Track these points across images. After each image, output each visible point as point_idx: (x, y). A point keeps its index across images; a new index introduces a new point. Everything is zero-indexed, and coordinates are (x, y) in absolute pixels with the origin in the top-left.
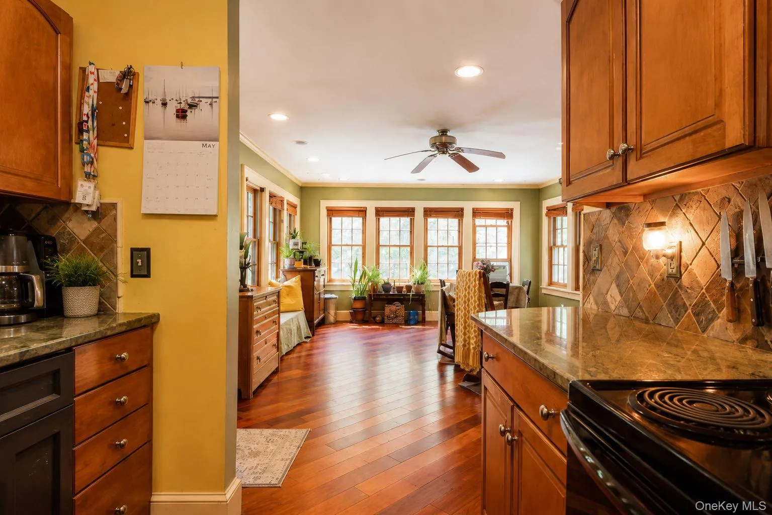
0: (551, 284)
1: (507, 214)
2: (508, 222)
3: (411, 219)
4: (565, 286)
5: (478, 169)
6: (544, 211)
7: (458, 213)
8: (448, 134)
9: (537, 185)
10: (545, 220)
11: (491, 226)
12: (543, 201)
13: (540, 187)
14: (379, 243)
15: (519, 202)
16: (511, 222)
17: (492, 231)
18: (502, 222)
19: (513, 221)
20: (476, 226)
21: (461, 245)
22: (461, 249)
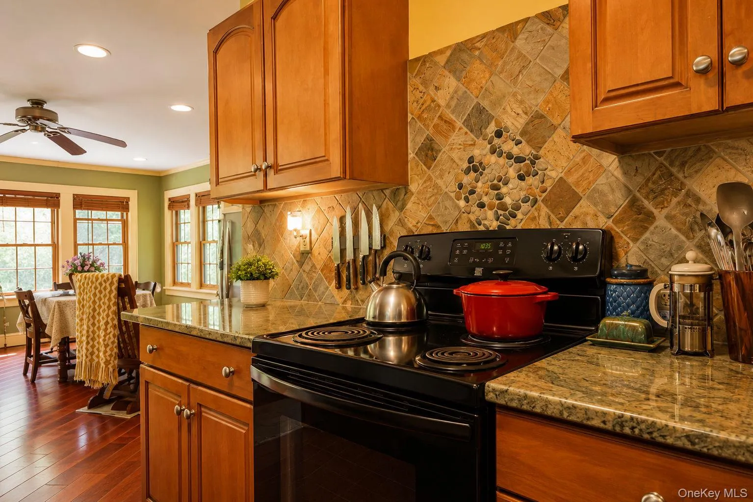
0: (175, 284)
1: (122, 205)
2: (122, 216)
4: (188, 285)
5: (86, 152)
6: (166, 203)
7: (51, 201)
8: (45, 106)
9: (159, 172)
10: (168, 214)
11: (100, 219)
12: (165, 192)
13: (162, 175)
15: (136, 191)
16: (127, 214)
18: (116, 215)
19: (129, 214)
20: (75, 220)
21: (56, 243)
22: (56, 248)
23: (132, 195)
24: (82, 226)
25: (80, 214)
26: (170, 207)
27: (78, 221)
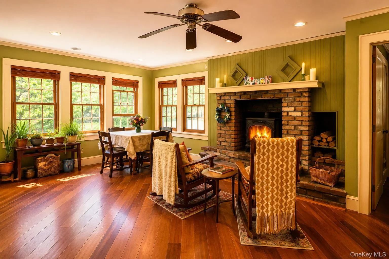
2: (134, 89)
3: (55, 81)
6: (156, 84)
7: (101, 80)
9: (151, 68)
10: (157, 90)
11: (124, 91)
12: (156, 78)
13: (153, 70)
14: (15, 101)
15: (142, 77)
16: (137, 89)
17: (124, 94)
18: (131, 89)
20: (113, 91)
21: (102, 104)
22: (102, 107)
23: (140, 79)
24: (116, 94)
25: (115, 87)
26: (159, 87)
27: (114, 92)
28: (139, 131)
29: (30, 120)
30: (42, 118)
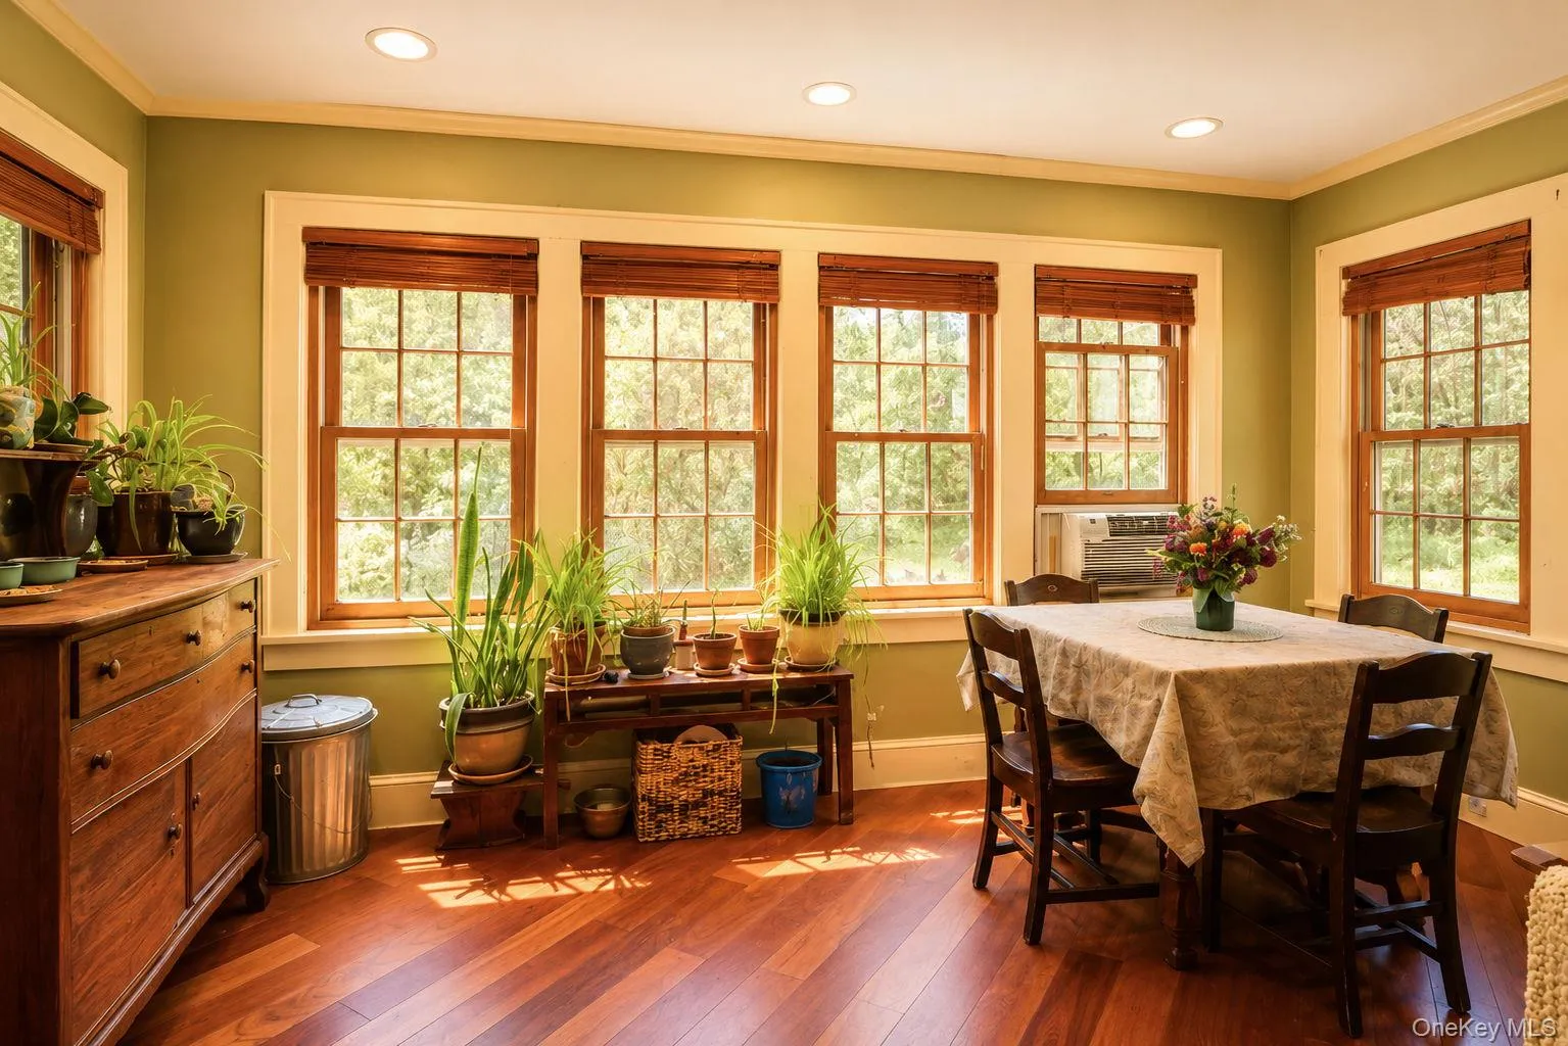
3: (759, 310)
7: (974, 287)
9: (1283, 186)
11: (1105, 349)
12: (1318, 249)
14: (598, 423)
15: (1218, 253)
16: (1185, 333)
17: (1106, 368)
19: (1194, 331)
20: (1041, 349)
21: (985, 432)
22: (982, 447)
23: (1206, 266)
24: (1062, 370)
25: (1055, 327)
26: (1349, 305)
27: (1051, 358)
28: (1216, 617)
29: (655, 519)
30: (704, 514)
